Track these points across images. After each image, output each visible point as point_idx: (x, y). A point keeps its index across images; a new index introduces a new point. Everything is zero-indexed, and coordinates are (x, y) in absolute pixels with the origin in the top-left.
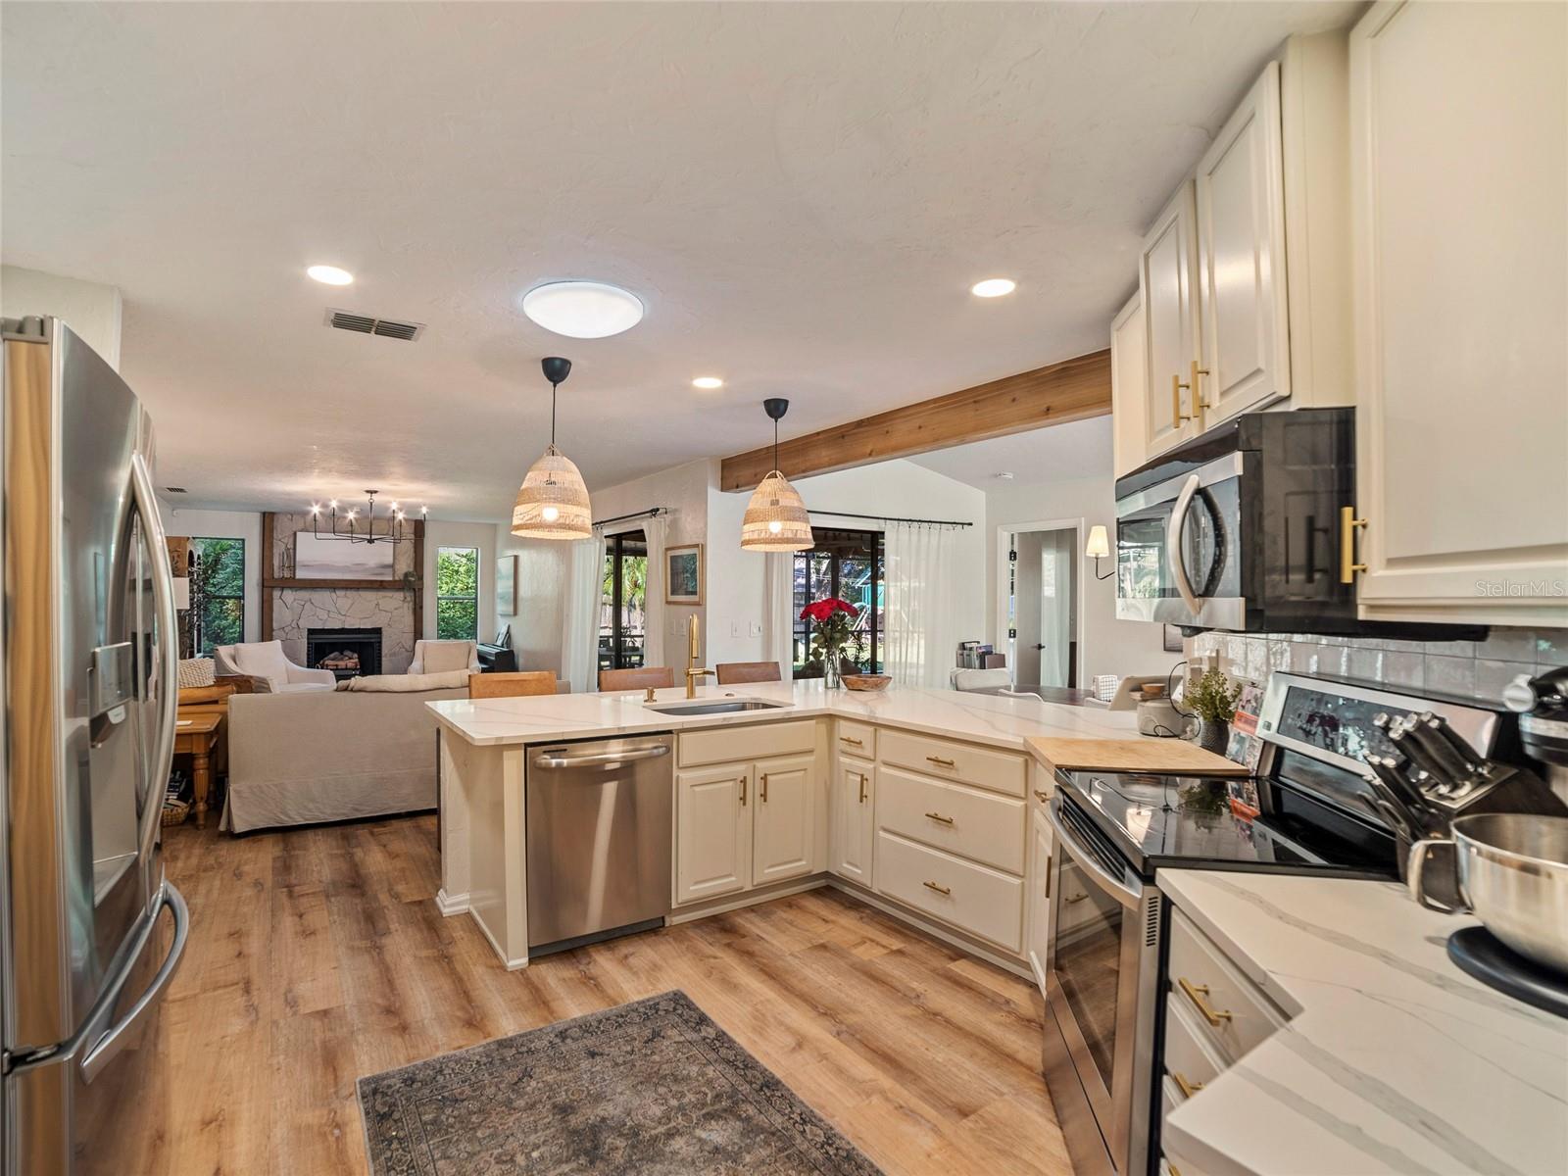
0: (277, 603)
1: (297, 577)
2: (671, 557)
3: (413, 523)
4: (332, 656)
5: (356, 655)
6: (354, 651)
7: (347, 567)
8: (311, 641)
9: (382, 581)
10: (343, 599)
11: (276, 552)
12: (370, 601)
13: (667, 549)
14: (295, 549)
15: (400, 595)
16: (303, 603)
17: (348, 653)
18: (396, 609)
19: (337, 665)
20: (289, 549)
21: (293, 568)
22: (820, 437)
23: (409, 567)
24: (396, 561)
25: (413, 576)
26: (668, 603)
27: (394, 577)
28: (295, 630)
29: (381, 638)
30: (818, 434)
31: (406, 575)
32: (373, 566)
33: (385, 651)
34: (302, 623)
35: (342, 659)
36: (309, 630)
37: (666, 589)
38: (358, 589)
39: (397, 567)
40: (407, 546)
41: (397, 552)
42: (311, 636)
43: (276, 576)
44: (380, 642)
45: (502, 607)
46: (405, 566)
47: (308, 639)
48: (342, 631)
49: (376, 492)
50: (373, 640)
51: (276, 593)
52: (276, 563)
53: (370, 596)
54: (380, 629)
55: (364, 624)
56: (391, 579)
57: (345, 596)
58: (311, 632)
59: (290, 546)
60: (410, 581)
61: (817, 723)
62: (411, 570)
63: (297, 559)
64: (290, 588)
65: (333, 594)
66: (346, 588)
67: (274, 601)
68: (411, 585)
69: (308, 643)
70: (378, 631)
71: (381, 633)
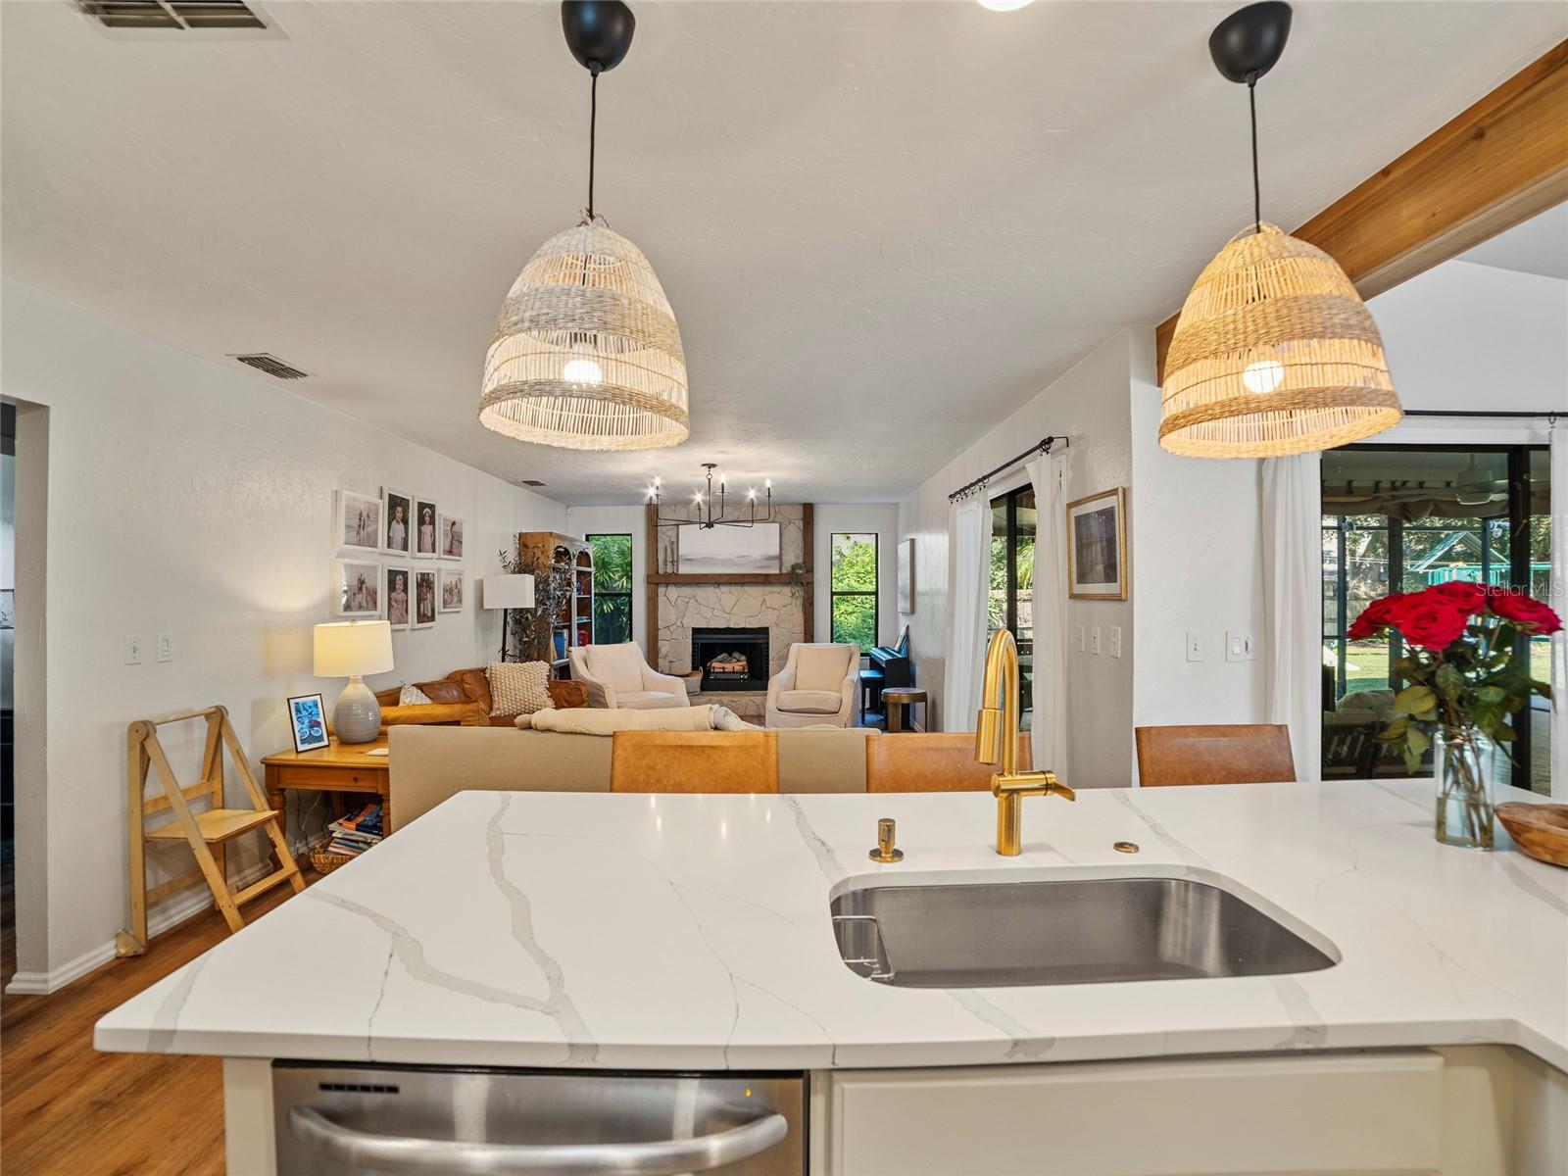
0: (661, 599)
1: (680, 572)
2: (1078, 518)
3: (801, 508)
4: (719, 657)
5: (743, 658)
6: (742, 653)
7: (730, 559)
8: (695, 641)
9: (767, 575)
10: (727, 595)
11: (661, 546)
12: (756, 598)
13: (1070, 506)
14: (678, 542)
15: (787, 590)
16: (687, 600)
17: (736, 655)
18: (784, 606)
19: (724, 668)
20: (673, 543)
21: (675, 562)
22: (1391, 177)
23: (798, 558)
24: (783, 552)
25: (800, 568)
26: (1073, 596)
27: (781, 569)
28: (680, 629)
29: (768, 639)
30: (1386, 172)
31: (794, 567)
32: (758, 558)
33: (772, 654)
34: (686, 621)
35: (730, 662)
36: (693, 629)
37: (1070, 574)
38: (743, 584)
39: (785, 558)
40: (795, 533)
41: (784, 541)
42: (695, 636)
43: (661, 572)
44: (768, 644)
45: (903, 604)
46: (793, 556)
47: (693, 639)
48: (728, 630)
49: (714, 466)
50: (760, 641)
51: (661, 590)
52: (661, 557)
53: (756, 592)
54: (767, 628)
55: (749, 623)
56: (778, 572)
57: (730, 593)
58: (696, 631)
59: (674, 539)
60: (797, 574)
61: (1447, 1064)
62: (801, 561)
63: (680, 553)
64: (675, 584)
65: (717, 590)
66: (730, 584)
67: (659, 598)
68: (800, 577)
69: (693, 644)
70: (765, 631)
71: (768, 633)
